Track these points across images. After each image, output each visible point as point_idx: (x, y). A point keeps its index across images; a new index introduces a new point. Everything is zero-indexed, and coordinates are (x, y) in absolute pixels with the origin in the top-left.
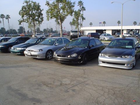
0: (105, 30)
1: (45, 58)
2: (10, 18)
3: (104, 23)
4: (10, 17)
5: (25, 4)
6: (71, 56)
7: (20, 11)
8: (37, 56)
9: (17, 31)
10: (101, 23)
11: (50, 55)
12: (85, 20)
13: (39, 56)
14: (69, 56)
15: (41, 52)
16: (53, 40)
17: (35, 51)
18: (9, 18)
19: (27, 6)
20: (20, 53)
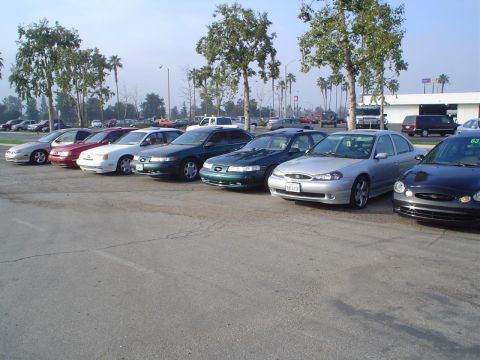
0: (454, 107)
1: (348, 202)
2: (121, 66)
3: (443, 80)
4: (120, 62)
5: (221, 18)
6: (472, 199)
7: (201, 42)
8: (323, 195)
9: (140, 109)
10: (428, 81)
11: (363, 194)
12: (406, 69)
13: (330, 196)
14: (464, 200)
15: (337, 183)
16: (359, 139)
17: (315, 179)
18: (118, 68)
19: (227, 23)
20: (239, 184)
